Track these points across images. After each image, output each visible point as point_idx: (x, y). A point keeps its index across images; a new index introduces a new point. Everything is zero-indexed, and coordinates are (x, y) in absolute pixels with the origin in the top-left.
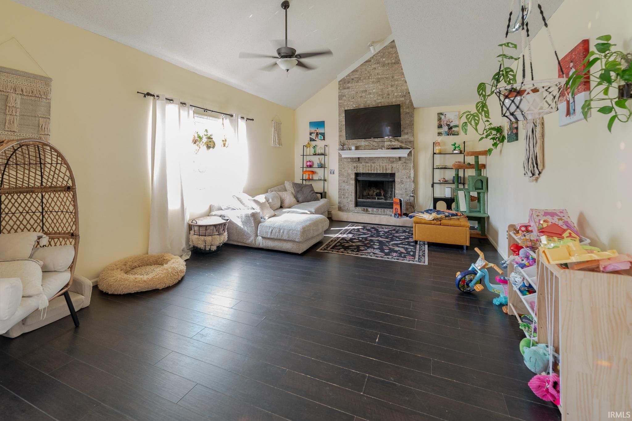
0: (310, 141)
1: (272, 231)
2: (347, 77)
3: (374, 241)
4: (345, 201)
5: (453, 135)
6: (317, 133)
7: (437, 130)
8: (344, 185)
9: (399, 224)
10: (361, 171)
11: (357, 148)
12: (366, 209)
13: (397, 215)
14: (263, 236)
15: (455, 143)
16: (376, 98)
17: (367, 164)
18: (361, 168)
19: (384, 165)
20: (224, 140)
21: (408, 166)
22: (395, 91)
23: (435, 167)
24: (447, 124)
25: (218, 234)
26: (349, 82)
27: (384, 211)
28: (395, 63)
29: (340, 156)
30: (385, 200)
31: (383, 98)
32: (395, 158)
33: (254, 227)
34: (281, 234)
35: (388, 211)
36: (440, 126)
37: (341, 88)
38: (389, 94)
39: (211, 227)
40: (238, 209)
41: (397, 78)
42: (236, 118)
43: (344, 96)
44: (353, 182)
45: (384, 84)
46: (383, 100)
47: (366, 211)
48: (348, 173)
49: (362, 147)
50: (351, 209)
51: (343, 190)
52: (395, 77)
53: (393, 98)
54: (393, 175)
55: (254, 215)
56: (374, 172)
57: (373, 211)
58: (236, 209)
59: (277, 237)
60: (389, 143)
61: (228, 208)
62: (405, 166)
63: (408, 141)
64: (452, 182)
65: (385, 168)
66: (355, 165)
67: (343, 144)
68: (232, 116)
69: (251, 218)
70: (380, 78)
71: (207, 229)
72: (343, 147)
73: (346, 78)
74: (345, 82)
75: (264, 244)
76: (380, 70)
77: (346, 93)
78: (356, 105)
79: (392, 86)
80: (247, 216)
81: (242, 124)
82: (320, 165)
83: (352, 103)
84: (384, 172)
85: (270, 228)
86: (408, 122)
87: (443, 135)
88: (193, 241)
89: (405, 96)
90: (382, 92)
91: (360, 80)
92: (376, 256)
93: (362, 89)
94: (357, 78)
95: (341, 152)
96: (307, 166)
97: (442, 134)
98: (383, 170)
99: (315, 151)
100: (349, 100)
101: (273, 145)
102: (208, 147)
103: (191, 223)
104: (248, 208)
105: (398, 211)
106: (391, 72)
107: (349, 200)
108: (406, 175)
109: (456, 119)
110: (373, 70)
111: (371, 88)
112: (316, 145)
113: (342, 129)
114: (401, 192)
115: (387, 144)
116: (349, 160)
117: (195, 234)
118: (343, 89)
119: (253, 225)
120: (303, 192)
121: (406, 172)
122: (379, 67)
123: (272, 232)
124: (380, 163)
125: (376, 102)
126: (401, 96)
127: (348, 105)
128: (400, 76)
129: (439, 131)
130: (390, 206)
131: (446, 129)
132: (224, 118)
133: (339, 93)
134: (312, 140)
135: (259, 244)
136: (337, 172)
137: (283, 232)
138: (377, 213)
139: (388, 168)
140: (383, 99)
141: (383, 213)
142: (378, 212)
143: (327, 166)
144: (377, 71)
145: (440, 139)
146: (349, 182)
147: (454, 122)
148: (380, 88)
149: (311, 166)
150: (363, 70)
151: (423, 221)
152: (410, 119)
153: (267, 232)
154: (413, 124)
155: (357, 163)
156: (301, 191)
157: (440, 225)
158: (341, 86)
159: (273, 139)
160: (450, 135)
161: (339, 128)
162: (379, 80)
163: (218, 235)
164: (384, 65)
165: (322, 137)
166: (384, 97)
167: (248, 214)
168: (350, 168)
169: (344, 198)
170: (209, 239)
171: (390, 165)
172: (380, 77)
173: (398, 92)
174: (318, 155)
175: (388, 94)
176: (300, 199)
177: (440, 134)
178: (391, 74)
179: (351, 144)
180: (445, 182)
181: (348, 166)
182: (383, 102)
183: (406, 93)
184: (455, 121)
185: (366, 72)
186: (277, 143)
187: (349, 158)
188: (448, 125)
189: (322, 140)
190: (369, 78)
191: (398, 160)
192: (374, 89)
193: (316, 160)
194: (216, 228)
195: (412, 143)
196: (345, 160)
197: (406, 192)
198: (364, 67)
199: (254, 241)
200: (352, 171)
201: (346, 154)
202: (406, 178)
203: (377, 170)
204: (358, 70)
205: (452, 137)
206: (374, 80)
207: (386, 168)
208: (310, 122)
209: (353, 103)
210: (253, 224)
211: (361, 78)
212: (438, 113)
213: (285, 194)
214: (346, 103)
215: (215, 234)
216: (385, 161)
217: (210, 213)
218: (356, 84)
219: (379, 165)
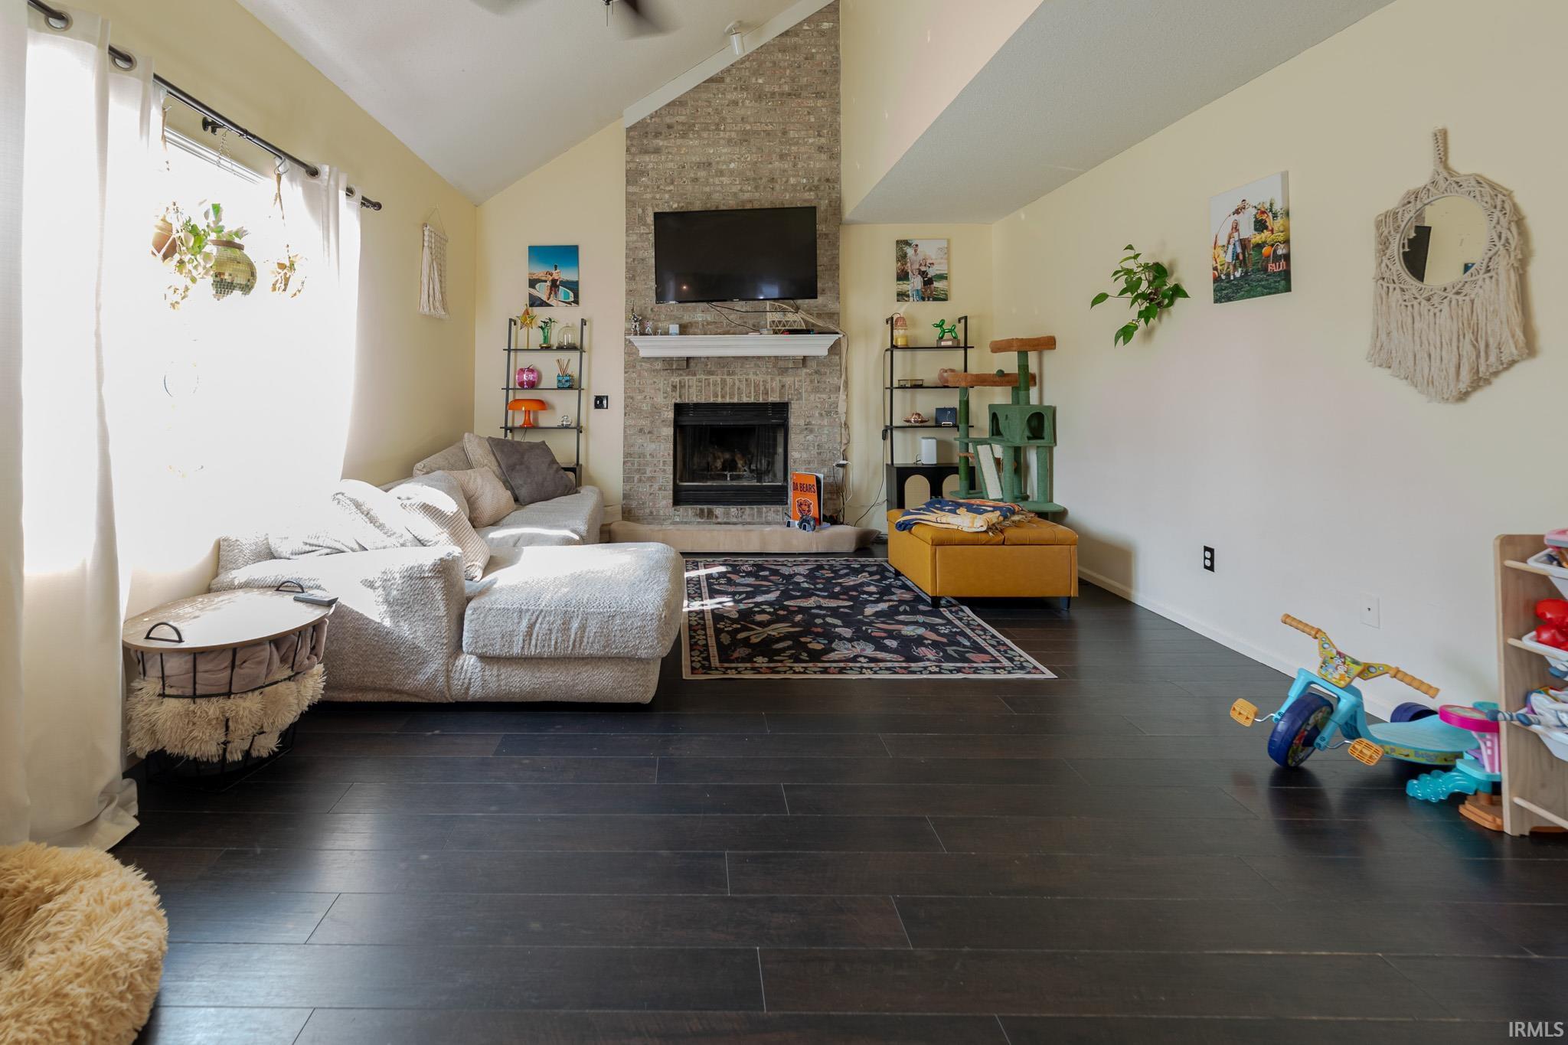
0: (532, 305)
1: (531, 626)
2: (651, 117)
3: (813, 611)
4: (645, 488)
5: (935, 299)
6: (554, 282)
7: (894, 287)
8: (640, 440)
9: (817, 548)
10: (694, 397)
11: (684, 330)
12: (708, 509)
13: (812, 523)
14: (491, 652)
15: (943, 321)
16: (739, 187)
17: (712, 378)
18: (693, 390)
19: (760, 378)
20: (288, 264)
21: (825, 382)
22: (790, 173)
23: (896, 384)
24: (920, 270)
25: (289, 673)
26: (657, 135)
27: (760, 512)
28: (789, 94)
29: (630, 350)
30: (757, 482)
31: (757, 188)
32: (794, 359)
33: (445, 620)
34: (573, 636)
35: (771, 512)
36: (903, 276)
37: (633, 150)
38: (773, 178)
39: (259, 648)
40: (353, 550)
41: (797, 136)
42: (332, 183)
43: (642, 173)
44: (669, 431)
45: (760, 149)
46: (757, 195)
47: (708, 516)
48: (653, 405)
49: (697, 327)
50: (661, 513)
51: (637, 456)
52: (792, 134)
53: (785, 190)
54: (782, 408)
55: (445, 569)
56: (732, 401)
57: (727, 514)
58: (345, 549)
59: (556, 649)
60: (777, 317)
61: (308, 548)
62: (818, 382)
63: (826, 313)
64: (933, 424)
65: (762, 388)
66: (676, 379)
67: (639, 315)
68: (314, 173)
69: (432, 582)
70: (748, 131)
71: (237, 663)
72: (640, 324)
73: (649, 121)
74: (647, 133)
75: (493, 686)
76: (749, 107)
77: (651, 166)
78: (679, 203)
79: (782, 157)
80: (414, 577)
81: (349, 214)
82: (567, 381)
83: (667, 196)
84: (761, 401)
85: (520, 617)
86: (825, 259)
87: (911, 299)
88: (152, 732)
89: (817, 188)
90: (754, 171)
91: (693, 130)
92: (888, 669)
93: (696, 159)
94: (683, 124)
95: (638, 341)
96: (521, 384)
97: (908, 296)
98: (757, 395)
99: (546, 338)
100: (658, 187)
101: (426, 310)
102: (223, 286)
103: (140, 642)
104: (401, 541)
105: (809, 511)
106: (781, 119)
107: (656, 486)
108: (819, 406)
109: (942, 258)
110: (730, 108)
111: (723, 158)
112: (550, 320)
113: (635, 271)
114: (805, 456)
115: (771, 317)
116: (659, 366)
117: (168, 691)
118: (640, 152)
119: (442, 612)
120: (528, 468)
121: (819, 398)
122: (747, 102)
123: (529, 634)
124: (748, 375)
125: (737, 198)
126: (807, 188)
127: (655, 202)
128: (803, 133)
129: (900, 287)
130: (778, 496)
131: (916, 282)
132: (284, 178)
133: (627, 162)
134: (535, 302)
135: (468, 689)
136: (617, 403)
137: (583, 628)
138: (740, 520)
139: (772, 389)
140: (757, 192)
141: (756, 520)
142: (741, 516)
143: (584, 385)
144: (740, 111)
145: (902, 309)
146: (655, 433)
147: (935, 267)
148: (749, 159)
149: (532, 385)
150: (700, 103)
151: (957, 537)
152: (829, 253)
153: (508, 637)
154: (838, 265)
155: (681, 375)
156: (521, 464)
157: (1003, 544)
158: (635, 143)
159: (426, 289)
160: (929, 300)
161: (628, 269)
162: (747, 137)
163: (289, 679)
164: (760, 97)
165: (571, 294)
166: (762, 187)
167: (421, 566)
168: (659, 389)
169: (640, 480)
170: (247, 707)
171: (778, 379)
172: (748, 127)
173: (798, 176)
174: (560, 348)
175: (772, 180)
176: (523, 493)
177: (902, 296)
178: (779, 123)
179: (663, 317)
180: (921, 424)
181: (655, 382)
182: (759, 200)
183: (819, 180)
184: (940, 264)
185: (710, 110)
186: (437, 304)
187: (657, 359)
188: (923, 274)
189: (569, 303)
190: (720, 130)
191: (801, 366)
192: (732, 161)
193: (549, 366)
194: (278, 649)
195: (836, 317)
196: (646, 365)
197: (819, 454)
198: (704, 96)
199: (441, 679)
200: (665, 398)
201: (650, 347)
202: (821, 415)
203: (740, 394)
204: (687, 103)
205: (931, 305)
206: (733, 135)
207: (765, 388)
208: (530, 247)
209: (672, 197)
210: (441, 605)
211: (694, 125)
212: (897, 242)
213: (475, 479)
214: (649, 196)
215: (278, 677)
216: (764, 369)
217: (216, 575)
218: (679, 141)
219: (746, 380)
